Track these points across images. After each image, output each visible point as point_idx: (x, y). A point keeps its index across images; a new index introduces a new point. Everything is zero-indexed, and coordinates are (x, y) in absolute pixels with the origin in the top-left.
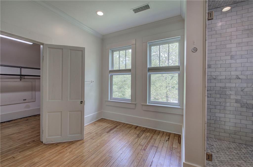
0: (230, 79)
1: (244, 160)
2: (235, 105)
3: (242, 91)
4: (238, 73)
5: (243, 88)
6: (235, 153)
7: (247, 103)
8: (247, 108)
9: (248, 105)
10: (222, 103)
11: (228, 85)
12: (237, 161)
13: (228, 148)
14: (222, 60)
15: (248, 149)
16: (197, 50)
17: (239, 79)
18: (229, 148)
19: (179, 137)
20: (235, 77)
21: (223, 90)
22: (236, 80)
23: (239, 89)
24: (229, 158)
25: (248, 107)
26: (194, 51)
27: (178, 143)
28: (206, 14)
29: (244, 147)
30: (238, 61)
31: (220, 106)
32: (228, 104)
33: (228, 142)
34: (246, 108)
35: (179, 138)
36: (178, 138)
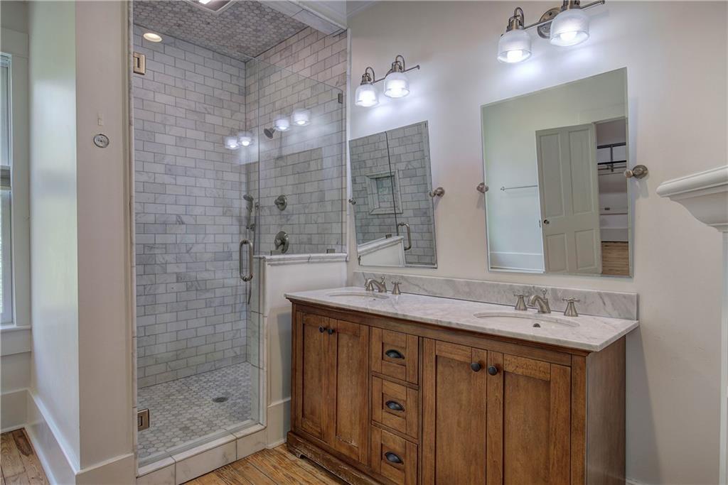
0: (165, 223)
1: (197, 405)
2: (176, 287)
3: (188, 252)
4: (181, 210)
5: (190, 246)
6: (180, 399)
7: (198, 279)
8: (197, 290)
9: (198, 284)
10: (149, 287)
11: (160, 239)
12: (186, 413)
13: (167, 396)
14: (146, 172)
15: (201, 380)
16: (108, 143)
17: (183, 223)
18: (169, 396)
19: (20, 437)
20: (174, 218)
21: (152, 252)
22: (177, 226)
23: (183, 250)
24: (173, 415)
25: (199, 288)
26: (101, 145)
27: (23, 456)
28: (129, 56)
29: (195, 381)
30: (181, 180)
31: (144, 297)
32: (161, 289)
33: (164, 385)
34: (195, 292)
35: (21, 441)
36: (17, 442)
